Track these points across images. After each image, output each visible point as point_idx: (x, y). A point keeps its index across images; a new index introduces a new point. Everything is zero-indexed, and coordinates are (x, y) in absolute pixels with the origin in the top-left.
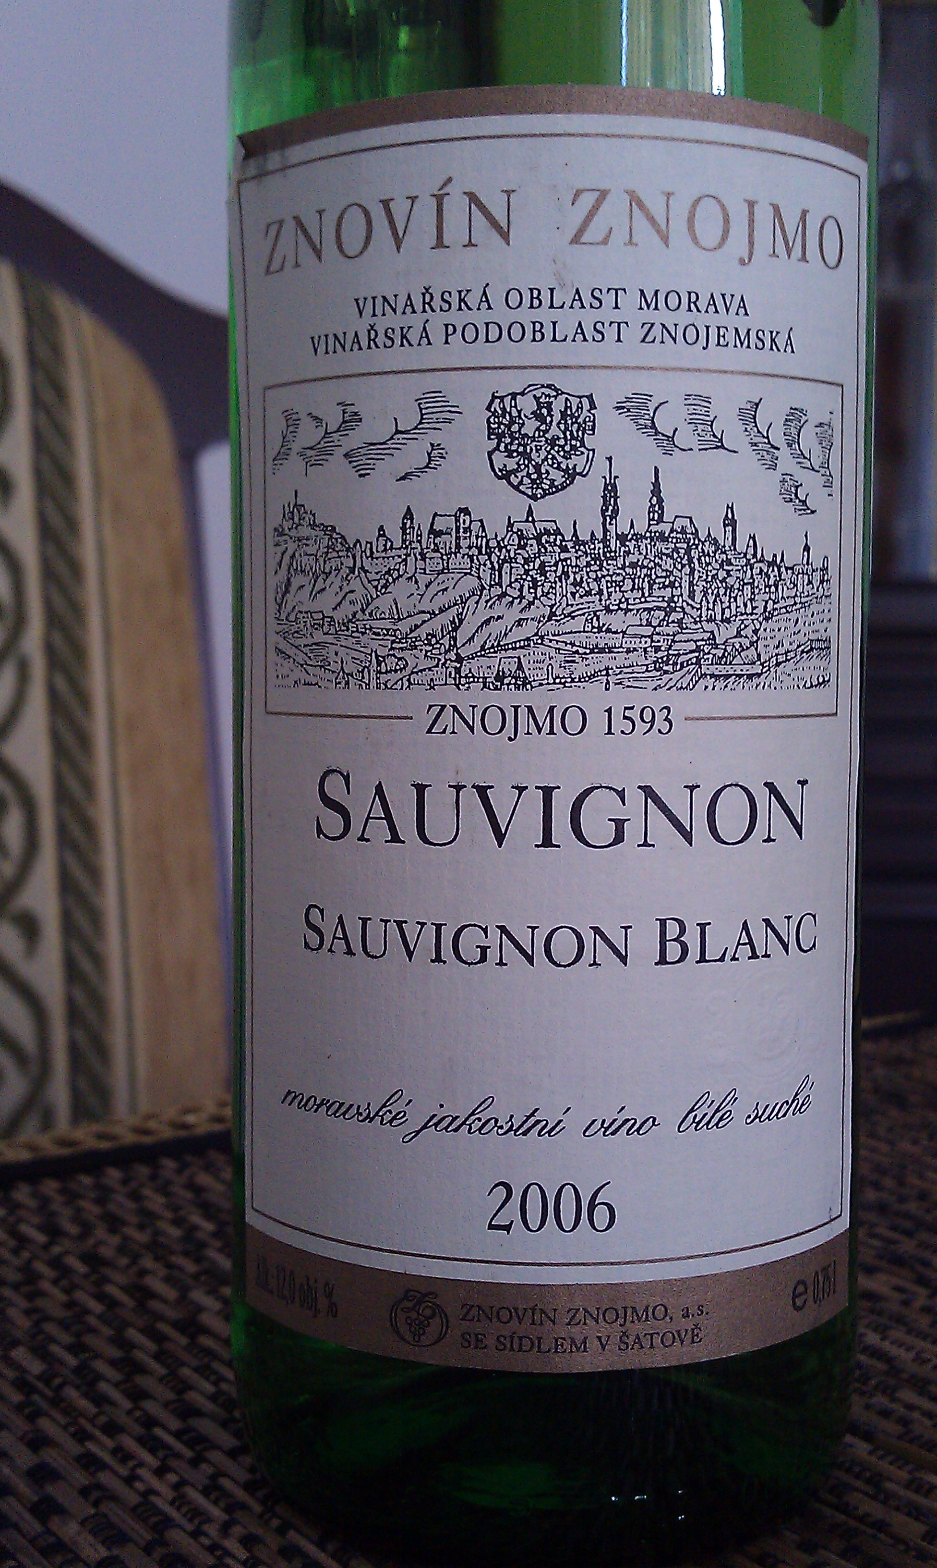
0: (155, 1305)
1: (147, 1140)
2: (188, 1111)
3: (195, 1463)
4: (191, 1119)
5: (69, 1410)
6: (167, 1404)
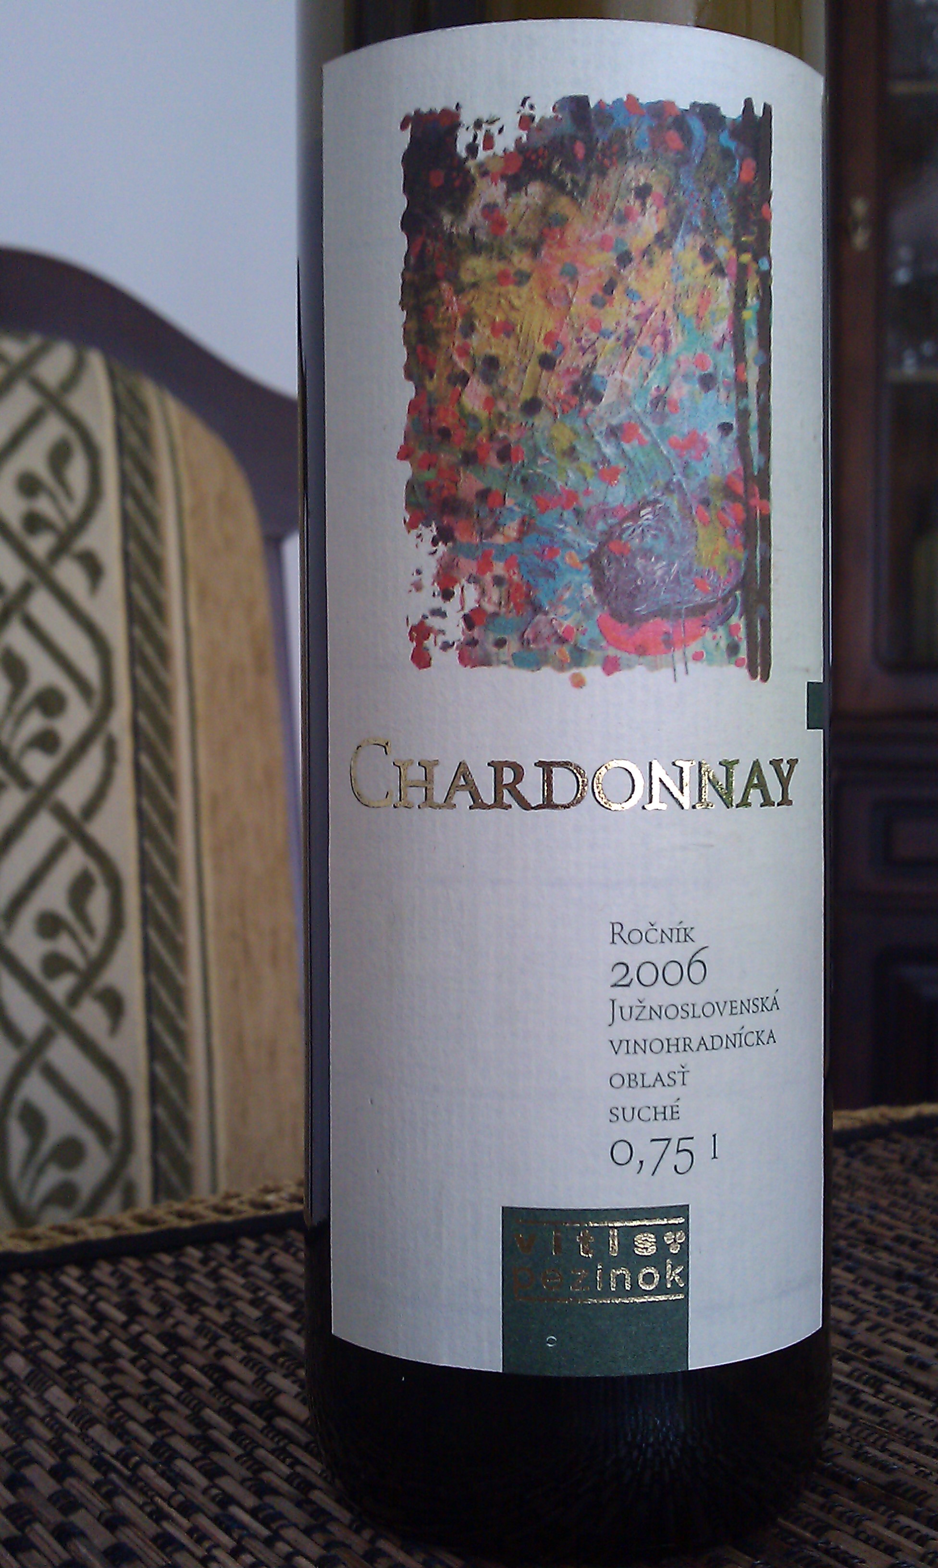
0: (232, 1386)
1: (228, 1219)
2: (267, 1191)
5: (146, 1489)
6: (242, 1482)
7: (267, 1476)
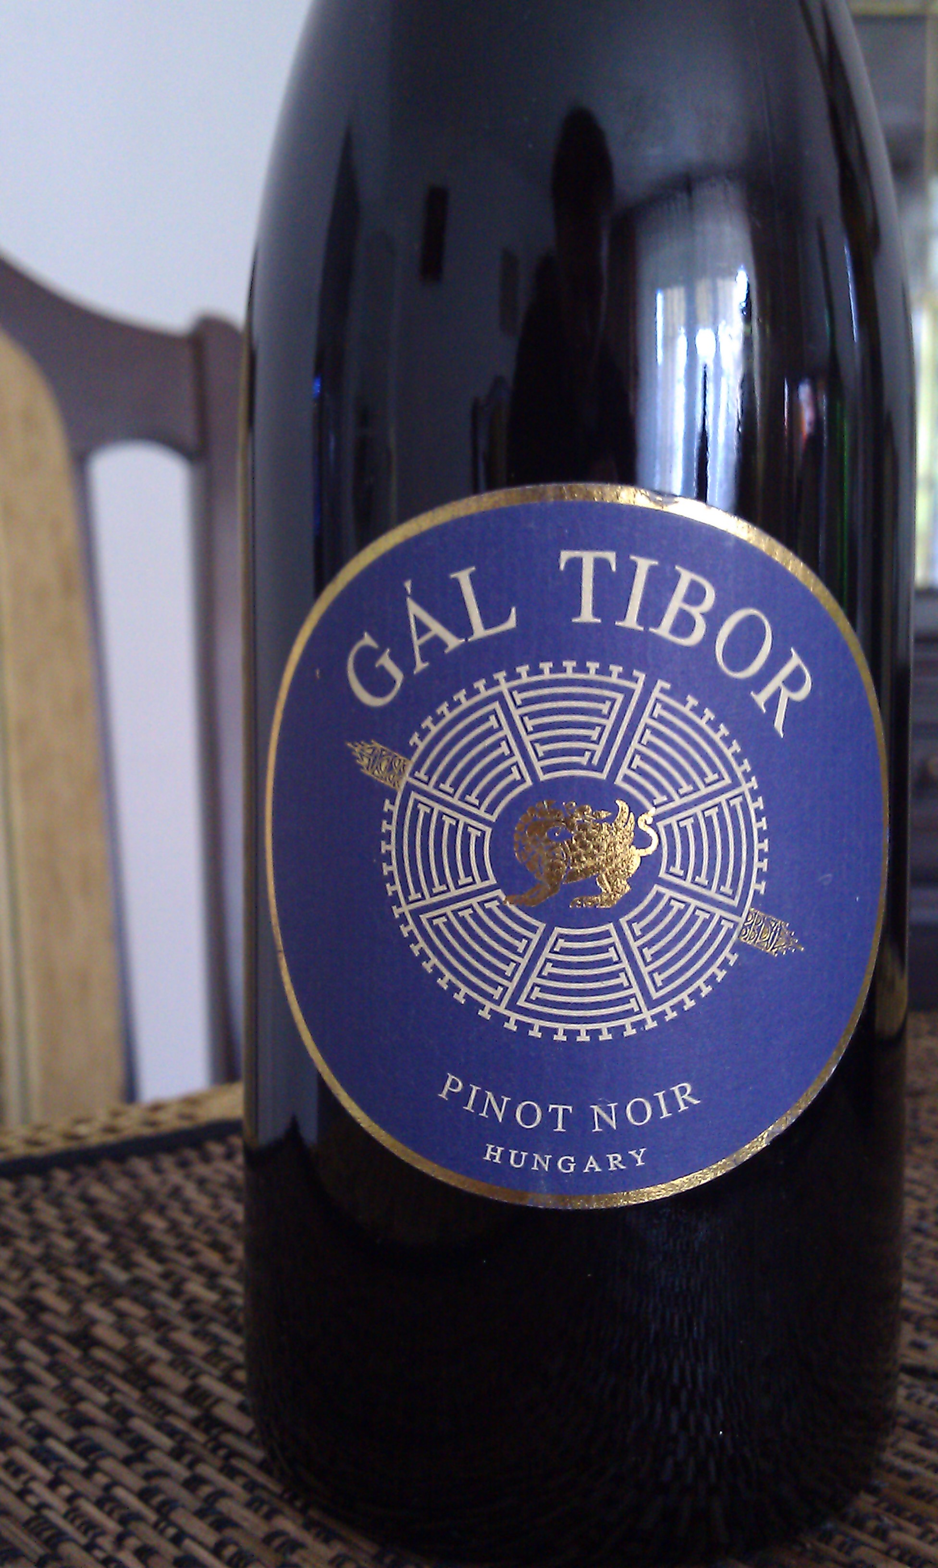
3: (87, 1474)
4: (82, 1130)
6: (59, 1414)
7: (85, 1407)
